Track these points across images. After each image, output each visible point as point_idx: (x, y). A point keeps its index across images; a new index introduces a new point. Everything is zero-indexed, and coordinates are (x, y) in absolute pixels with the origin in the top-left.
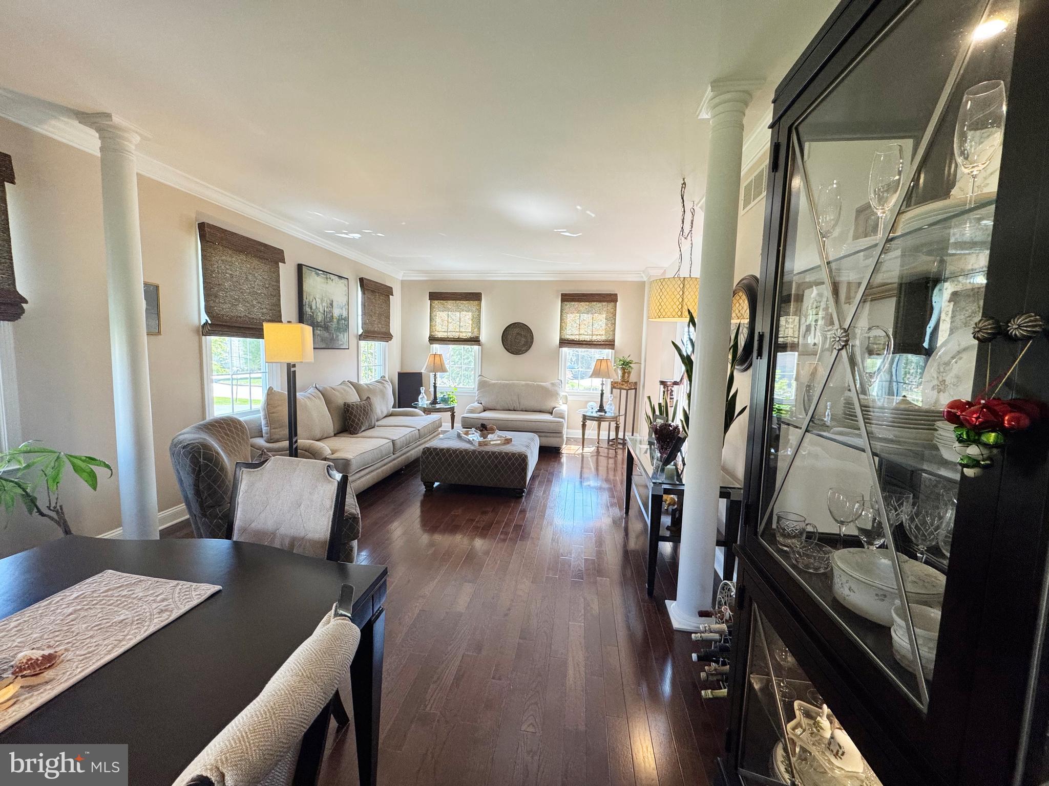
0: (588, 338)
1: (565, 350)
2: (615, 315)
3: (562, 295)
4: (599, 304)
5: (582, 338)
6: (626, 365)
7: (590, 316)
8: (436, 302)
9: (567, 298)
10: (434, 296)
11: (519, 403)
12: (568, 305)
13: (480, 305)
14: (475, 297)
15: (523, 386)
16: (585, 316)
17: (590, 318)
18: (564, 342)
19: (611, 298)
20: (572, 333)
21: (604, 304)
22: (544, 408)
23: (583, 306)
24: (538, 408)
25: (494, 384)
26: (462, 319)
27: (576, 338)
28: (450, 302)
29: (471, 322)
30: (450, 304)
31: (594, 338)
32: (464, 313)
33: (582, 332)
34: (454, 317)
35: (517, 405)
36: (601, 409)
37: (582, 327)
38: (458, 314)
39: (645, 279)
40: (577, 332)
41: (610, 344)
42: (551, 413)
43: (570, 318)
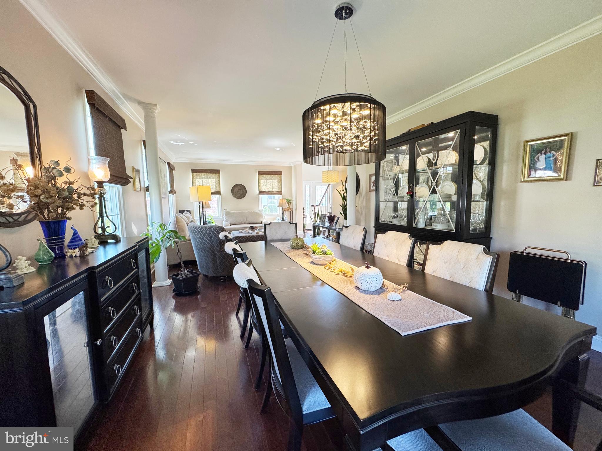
0: (271, 190)
1: (261, 196)
2: (281, 180)
3: (258, 171)
4: (274, 176)
5: (268, 190)
6: (289, 202)
7: (271, 180)
8: (195, 174)
9: (261, 173)
10: (194, 171)
11: (247, 221)
12: (261, 176)
13: (219, 176)
14: (217, 172)
15: (247, 212)
16: (269, 181)
17: (271, 182)
18: (261, 192)
19: (279, 173)
20: (264, 188)
21: (276, 175)
22: (258, 222)
23: (268, 176)
24: (256, 222)
25: (233, 213)
26: (210, 183)
27: (266, 190)
28: (203, 174)
29: (215, 184)
30: (203, 175)
31: (273, 190)
32: (211, 179)
33: (268, 188)
34: (206, 182)
35: (246, 222)
36: (283, 220)
37: (268, 185)
38: (208, 180)
39: (292, 165)
40: (266, 188)
41: (280, 193)
42: (261, 224)
43: (263, 182)
